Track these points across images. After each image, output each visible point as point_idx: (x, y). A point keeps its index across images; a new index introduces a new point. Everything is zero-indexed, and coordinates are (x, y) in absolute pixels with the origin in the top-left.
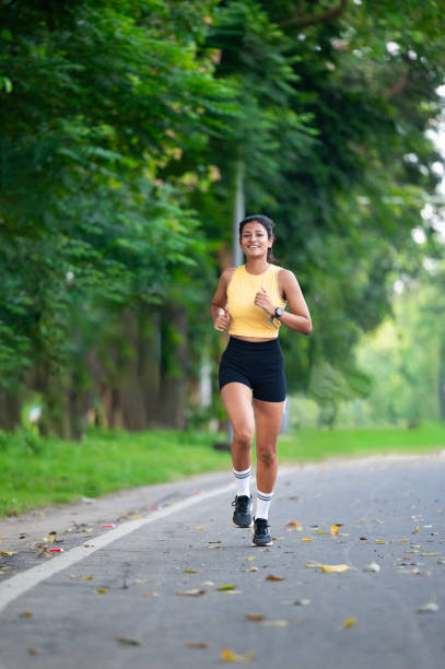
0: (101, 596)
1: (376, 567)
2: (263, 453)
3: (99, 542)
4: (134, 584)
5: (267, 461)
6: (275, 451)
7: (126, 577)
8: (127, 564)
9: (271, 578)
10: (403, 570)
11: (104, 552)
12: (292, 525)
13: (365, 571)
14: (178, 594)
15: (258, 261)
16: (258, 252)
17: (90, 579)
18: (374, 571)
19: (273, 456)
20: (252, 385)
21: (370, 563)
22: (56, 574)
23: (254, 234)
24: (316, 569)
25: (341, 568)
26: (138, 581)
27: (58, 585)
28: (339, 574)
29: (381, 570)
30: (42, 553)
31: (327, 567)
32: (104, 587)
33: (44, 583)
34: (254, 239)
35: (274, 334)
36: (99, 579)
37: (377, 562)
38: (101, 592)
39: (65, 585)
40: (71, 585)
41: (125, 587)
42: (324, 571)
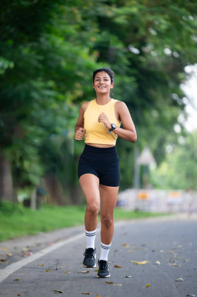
0: (47, 273)
1: (158, 263)
2: (105, 219)
3: (46, 251)
4: (61, 268)
5: (107, 224)
6: (112, 218)
7: (57, 265)
8: (58, 260)
9: (116, 267)
10: (169, 264)
11: (48, 255)
12: (125, 245)
13: (154, 264)
14: (78, 273)
15: (104, 97)
16: (104, 90)
17: (43, 266)
18: (157, 264)
19: (111, 221)
20: (99, 176)
21: (156, 261)
22: (29, 264)
23: (102, 79)
24: (134, 263)
25: (144, 262)
26: (62, 267)
27: (30, 268)
28: (143, 265)
29: (161, 264)
30: (23, 255)
31: (138, 262)
32: (48, 269)
33: (24, 267)
34: (102, 82)
35: (113, 143)
36: (46, 266)
37: (159, 261)
38: (47, 271)
39: (32, 268)
40: (35, 268)
41: (57, 270)
42: (137, 264)
